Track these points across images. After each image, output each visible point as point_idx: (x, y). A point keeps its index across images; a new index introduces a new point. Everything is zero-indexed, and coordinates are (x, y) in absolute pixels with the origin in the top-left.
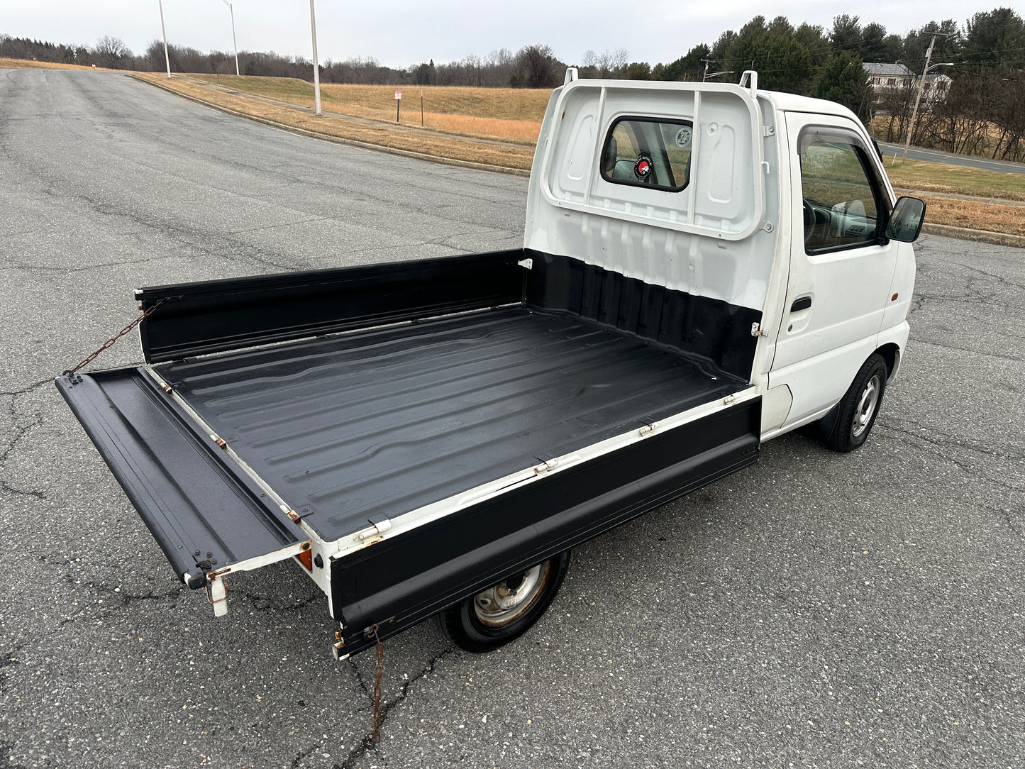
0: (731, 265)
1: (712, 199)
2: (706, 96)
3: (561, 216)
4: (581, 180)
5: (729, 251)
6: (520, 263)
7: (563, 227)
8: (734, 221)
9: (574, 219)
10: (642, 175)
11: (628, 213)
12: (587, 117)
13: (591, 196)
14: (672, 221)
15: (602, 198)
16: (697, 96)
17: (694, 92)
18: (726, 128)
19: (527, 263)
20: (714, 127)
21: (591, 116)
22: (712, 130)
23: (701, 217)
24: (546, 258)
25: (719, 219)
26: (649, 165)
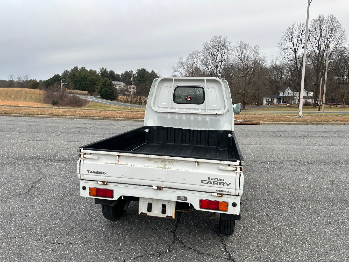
0: (219, 120)
1: (212, 105)
2: (207, 80)
3: (159, 115)
4: (166, 104)
5: (218, 117)
6: (145, 130)
7: (159, 118)
8: (218, 110)
9: (164, 115)
10: (188, 101)
11: (185, 111)
12: (166, 87)
13: (171, 108)
14: (200, 112)
15: (175, 108)
16: (205, 80)
17: (204, 80)
18: (212, 88)
19: (147, 130)
20: (209, 88)
22: (209, 89)
23: (209, 110)
24: (154, 128)
25: (214, 110)
26: (190, 98)
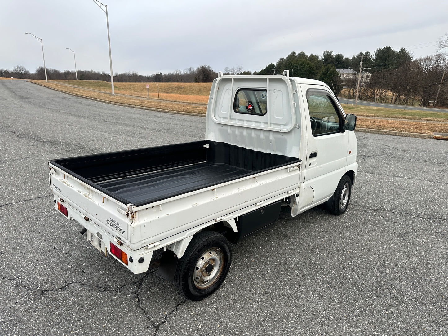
0: (285, 141)
1: (276, 117)
2: (271, 80)
3: (220, 127)
4: (226, 113)
5: (285, 136)
6: (204, 146)
7: (220, 130)
8: (285, 125)
9: (224, 128)
10: (249, 110)
11: (245, 124)
12: (227, 89)
13: (231, 119)
14: (262, 126)
15: (235, 119)
16: (268, 80)
17: (266, 78)
18: (279, 91)
19: (207, 146)
20: (275, 91)
21: (229, 89)
22: (274, 92)
23: (273, 124)
24: (214, 143)
25: (279, 125)
26: (252, 106)
